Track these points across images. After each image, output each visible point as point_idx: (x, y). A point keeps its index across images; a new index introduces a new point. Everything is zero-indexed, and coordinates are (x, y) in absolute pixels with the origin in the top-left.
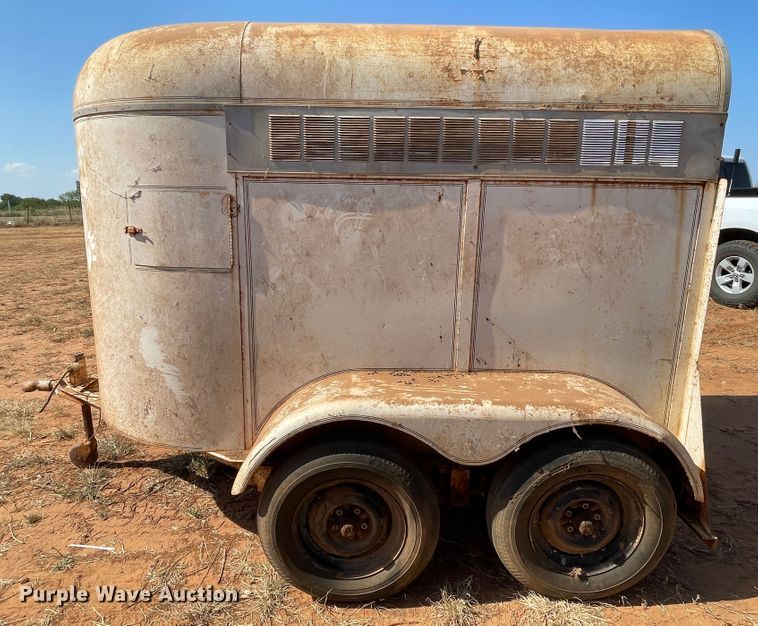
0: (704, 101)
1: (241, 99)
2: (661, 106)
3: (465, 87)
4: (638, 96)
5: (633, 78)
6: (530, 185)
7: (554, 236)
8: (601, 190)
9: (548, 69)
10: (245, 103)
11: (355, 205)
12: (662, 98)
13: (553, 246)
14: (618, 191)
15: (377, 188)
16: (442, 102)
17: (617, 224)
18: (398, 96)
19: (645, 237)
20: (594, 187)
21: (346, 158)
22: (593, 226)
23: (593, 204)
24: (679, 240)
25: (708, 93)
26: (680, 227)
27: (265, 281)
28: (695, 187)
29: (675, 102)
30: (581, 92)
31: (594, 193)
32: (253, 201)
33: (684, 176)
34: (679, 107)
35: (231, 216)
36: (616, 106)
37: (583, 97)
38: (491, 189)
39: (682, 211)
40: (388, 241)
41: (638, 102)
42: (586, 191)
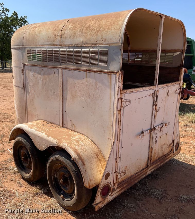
0: (115, 41)
1: (23, 45)
2: (102, 44)
3: (58, 40)
4: (96, 40)
5: (95, 34)
6: (72, 71)
7: (78, 87)
8: (88, 73)
9: (75, 33)
10: (24, 46)
11: (40, 73)
12: (102, 41)
13: (78, 91)
14: (92, 74)
15: (44, 69)
16: (54, 45)
17: (93, 86)
18: (46, 43)
19: (100, 91)
20: (86, 72)
21: (38, 61)
22: (87, 85)
23: (86, 78)
24: (110, 94)
25: (116, 37)
26: (111, 89)
27: (28, 92)
28: (114, 74)
29: (106, 42)
30: (82, 40)
31: (86, 74)
32: (26, 71)
33: (109, 69)
34: (107, 44)
35: (23, 75)
36: (90, 44)
37: (82, 42)
38: (64, 71)
39: (111, 83)
40: (46, 84)
41: (96, 43)
42: (84, 73)
